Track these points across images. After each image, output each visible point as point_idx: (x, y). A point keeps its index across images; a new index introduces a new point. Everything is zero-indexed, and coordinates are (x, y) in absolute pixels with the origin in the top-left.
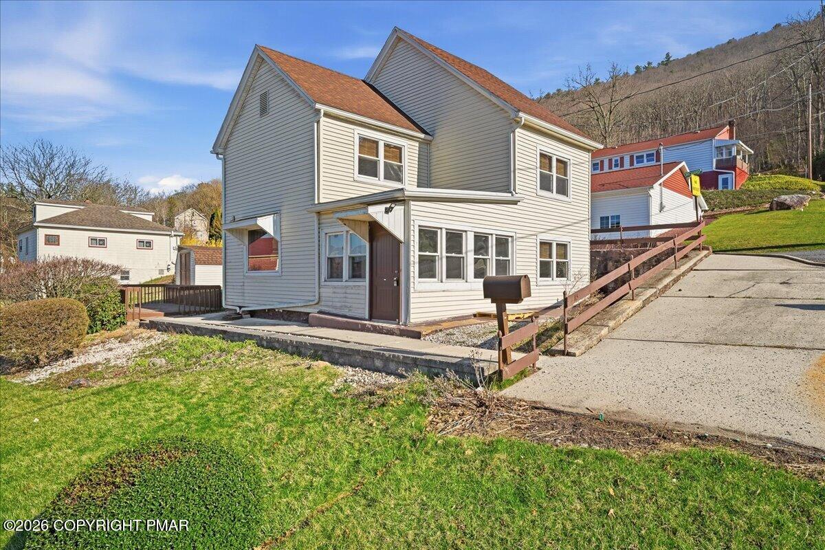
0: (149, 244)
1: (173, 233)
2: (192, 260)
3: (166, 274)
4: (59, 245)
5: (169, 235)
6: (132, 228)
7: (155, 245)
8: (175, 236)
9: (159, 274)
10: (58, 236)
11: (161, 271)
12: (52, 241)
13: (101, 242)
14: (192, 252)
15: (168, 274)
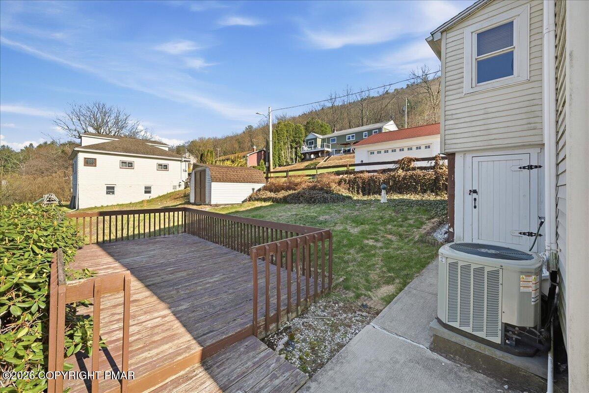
0: (166, 167)
1: (183, 159)
2: (207, 177)
3: (178, 189)
4: (95, 166)
5: (181, 161)
6: (153, 155)
7: (170, 167)
8: (185, 161)
9: (173, 189)
10: (95, 159)
11: (175, 187)
12: (90, 163)
13: (130, 165)
14: (207, 170)
15: (180, 189)
